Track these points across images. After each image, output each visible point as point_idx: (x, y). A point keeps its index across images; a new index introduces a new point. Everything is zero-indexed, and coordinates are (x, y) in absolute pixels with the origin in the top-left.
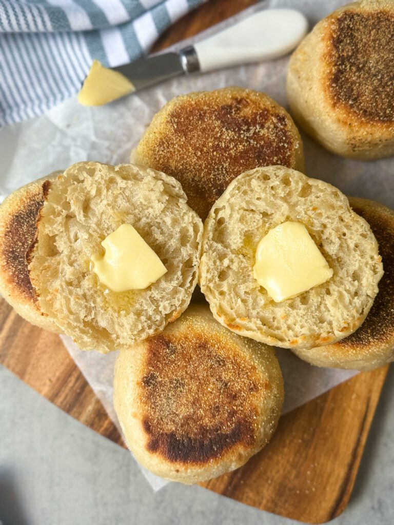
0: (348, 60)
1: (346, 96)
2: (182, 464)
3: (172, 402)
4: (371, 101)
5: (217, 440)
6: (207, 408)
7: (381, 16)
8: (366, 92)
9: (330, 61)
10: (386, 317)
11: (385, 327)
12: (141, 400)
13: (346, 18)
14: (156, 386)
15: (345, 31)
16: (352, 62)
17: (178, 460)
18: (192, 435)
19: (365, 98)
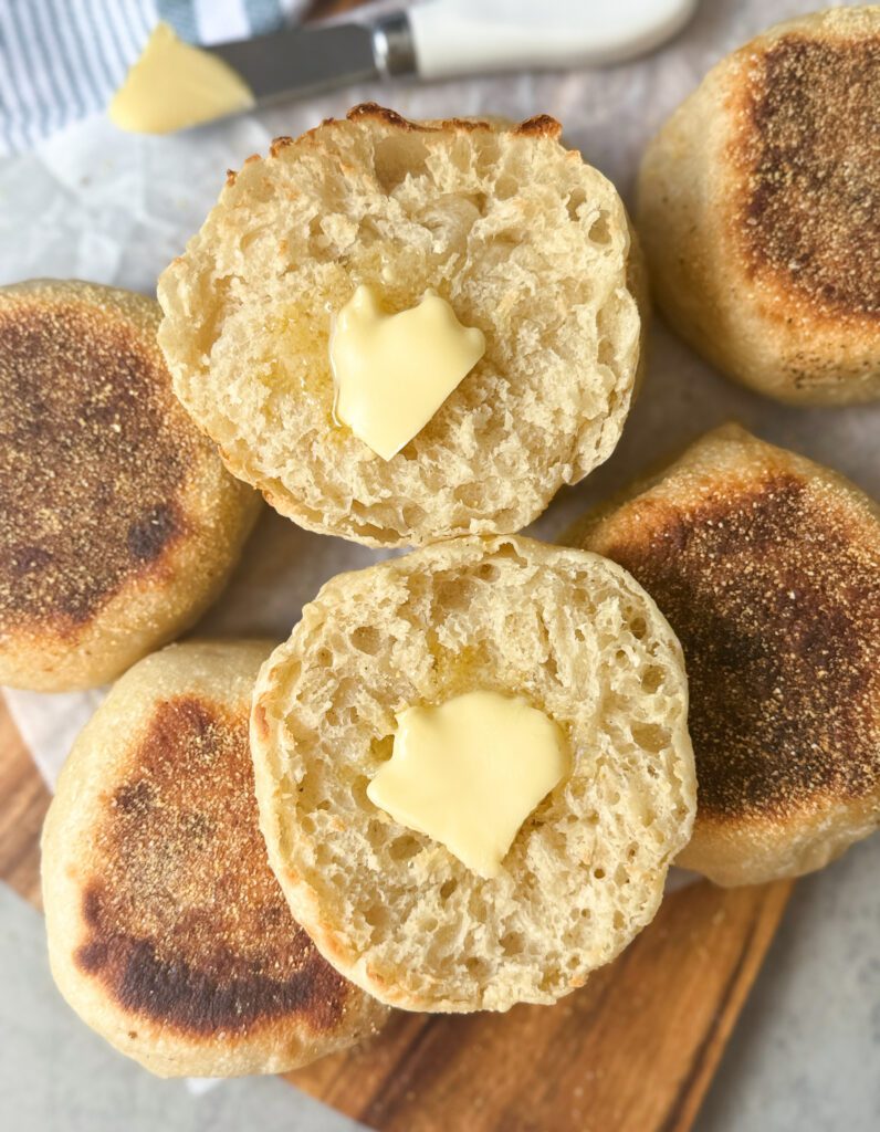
0: (790, 160)
1: (782, 249)
2: (147, 1022)
3: (171, 866)
4: (845, 262)
5: (249, 990)
6: (251, 906)
7: (874, 49)
8: (832, 240)
9: (742, 159)
10: (796, 760)
11: (786, 782)
12: (97, 841)
13: (786, 53)
14: (145, 816)
15: (782, 86)
16: (800, 163)
17: (141, 1010)
18: (194, 960)
19: (831, 256)
